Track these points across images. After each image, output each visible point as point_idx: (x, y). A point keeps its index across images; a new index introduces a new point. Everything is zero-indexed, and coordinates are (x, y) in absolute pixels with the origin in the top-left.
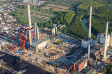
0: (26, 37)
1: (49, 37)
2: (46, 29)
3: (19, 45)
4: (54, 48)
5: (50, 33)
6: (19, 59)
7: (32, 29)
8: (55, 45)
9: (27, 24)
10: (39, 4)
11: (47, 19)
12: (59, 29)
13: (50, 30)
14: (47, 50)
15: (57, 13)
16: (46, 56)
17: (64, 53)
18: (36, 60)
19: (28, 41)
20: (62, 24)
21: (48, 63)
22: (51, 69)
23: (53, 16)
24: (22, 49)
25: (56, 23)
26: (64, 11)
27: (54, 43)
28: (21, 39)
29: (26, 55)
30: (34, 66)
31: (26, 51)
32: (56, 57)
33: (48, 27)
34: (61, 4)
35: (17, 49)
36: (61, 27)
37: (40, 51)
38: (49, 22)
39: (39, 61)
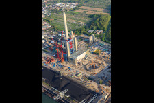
0: (63, 46)
1: (87, 45)
2: (83, 36)
3: (57, 57)
4: (93, 58)
5: (87, 41)
6: (58, 73)
7: (69, 39)
8: (95, 56)
9: (62, 31)
10: (72, 7)
11: (82, 23)
12: (96, 36)
13: (86, 37)
14: (87, 62)
15: (91, 16)
16: (86, 69)
17: (105, 65)
18: (76, 75)
19: (65, 52)
20: (99, 29)
21: (89, 78)
22: (93, 86)
23: (88, 20)
24: (61, 61)
25: (92, 29)
26: (99, 13)
27: (93, 53)
28: (58, 50)
29: (65, 68)
30: (75, 83)
31: (64, 63)
32: (98, 71)
33: (85, 34)
34: (94, 6)
35: (56, 61)
36: (98, 33)
37: (79, 63)
38: (85, 27)
39: (80, 76)
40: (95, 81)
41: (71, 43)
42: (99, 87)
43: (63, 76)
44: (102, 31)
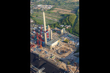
0: (42, 36)
1: (59, 36)
2: (56, 29)
3: (37, 43)
5: (59, 33)
6: (38, 56)
8: (65, 44)
9: (42, 25)
10: (49, 8)
11: (56, 20)
12: (66, 30)
13: (59, 30)
14: (59, 48)
15: (63, 15)
16: (58, 53)
17: (72, 50)
18: (51, 57)
19: (43, 40)
20: (68, 25)
21: (60, 60)
22: (63, 66)
23: (60, 17)
24: (40, 47)
25: (63, 24)
26: (68, 13)
27: (63, 42)
28: (38, 38)
29: (43, 52)
30: (49, 63)
31: (42, 48)
32: (66, 55)
33: (58, 27)
34: (65, 8)
35: (36, 46)
36: (67, 28)
37: (53, 49)
38: (58, 23)
39: (53, 58)
40: (64, 62)
41: (47, 34)
42: (67, 67)
43: (41, 58)
44: (70, 26)
